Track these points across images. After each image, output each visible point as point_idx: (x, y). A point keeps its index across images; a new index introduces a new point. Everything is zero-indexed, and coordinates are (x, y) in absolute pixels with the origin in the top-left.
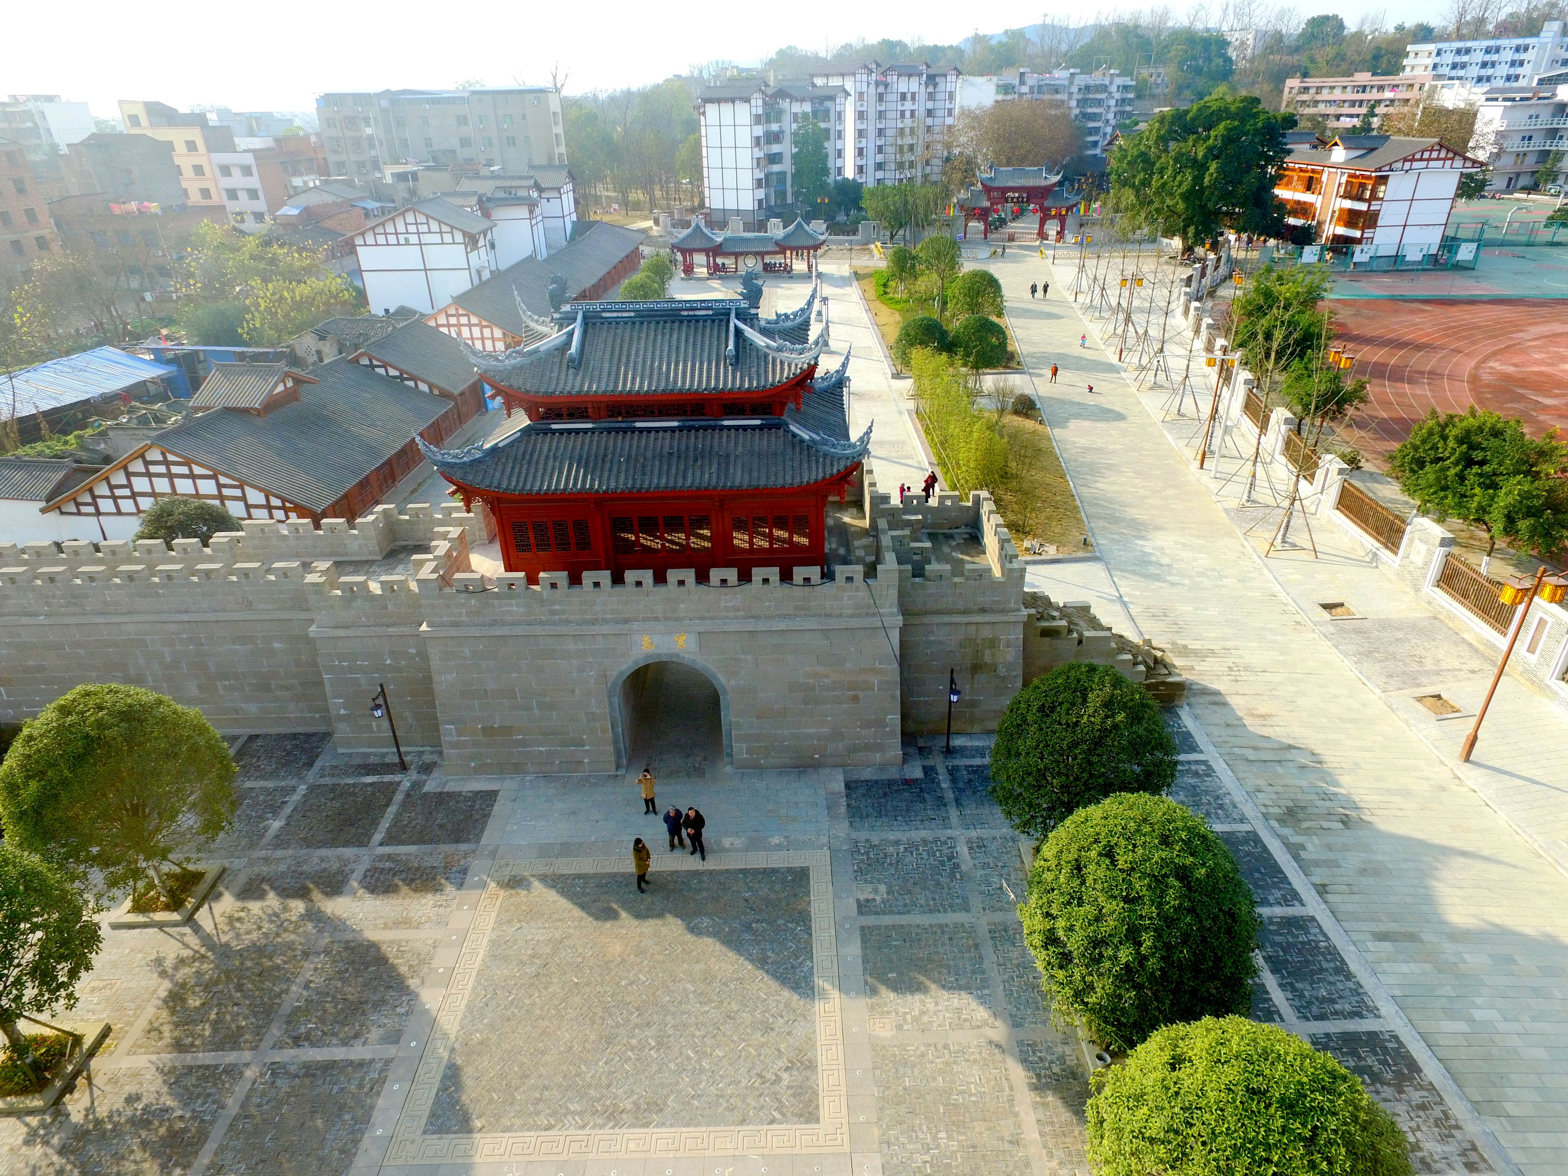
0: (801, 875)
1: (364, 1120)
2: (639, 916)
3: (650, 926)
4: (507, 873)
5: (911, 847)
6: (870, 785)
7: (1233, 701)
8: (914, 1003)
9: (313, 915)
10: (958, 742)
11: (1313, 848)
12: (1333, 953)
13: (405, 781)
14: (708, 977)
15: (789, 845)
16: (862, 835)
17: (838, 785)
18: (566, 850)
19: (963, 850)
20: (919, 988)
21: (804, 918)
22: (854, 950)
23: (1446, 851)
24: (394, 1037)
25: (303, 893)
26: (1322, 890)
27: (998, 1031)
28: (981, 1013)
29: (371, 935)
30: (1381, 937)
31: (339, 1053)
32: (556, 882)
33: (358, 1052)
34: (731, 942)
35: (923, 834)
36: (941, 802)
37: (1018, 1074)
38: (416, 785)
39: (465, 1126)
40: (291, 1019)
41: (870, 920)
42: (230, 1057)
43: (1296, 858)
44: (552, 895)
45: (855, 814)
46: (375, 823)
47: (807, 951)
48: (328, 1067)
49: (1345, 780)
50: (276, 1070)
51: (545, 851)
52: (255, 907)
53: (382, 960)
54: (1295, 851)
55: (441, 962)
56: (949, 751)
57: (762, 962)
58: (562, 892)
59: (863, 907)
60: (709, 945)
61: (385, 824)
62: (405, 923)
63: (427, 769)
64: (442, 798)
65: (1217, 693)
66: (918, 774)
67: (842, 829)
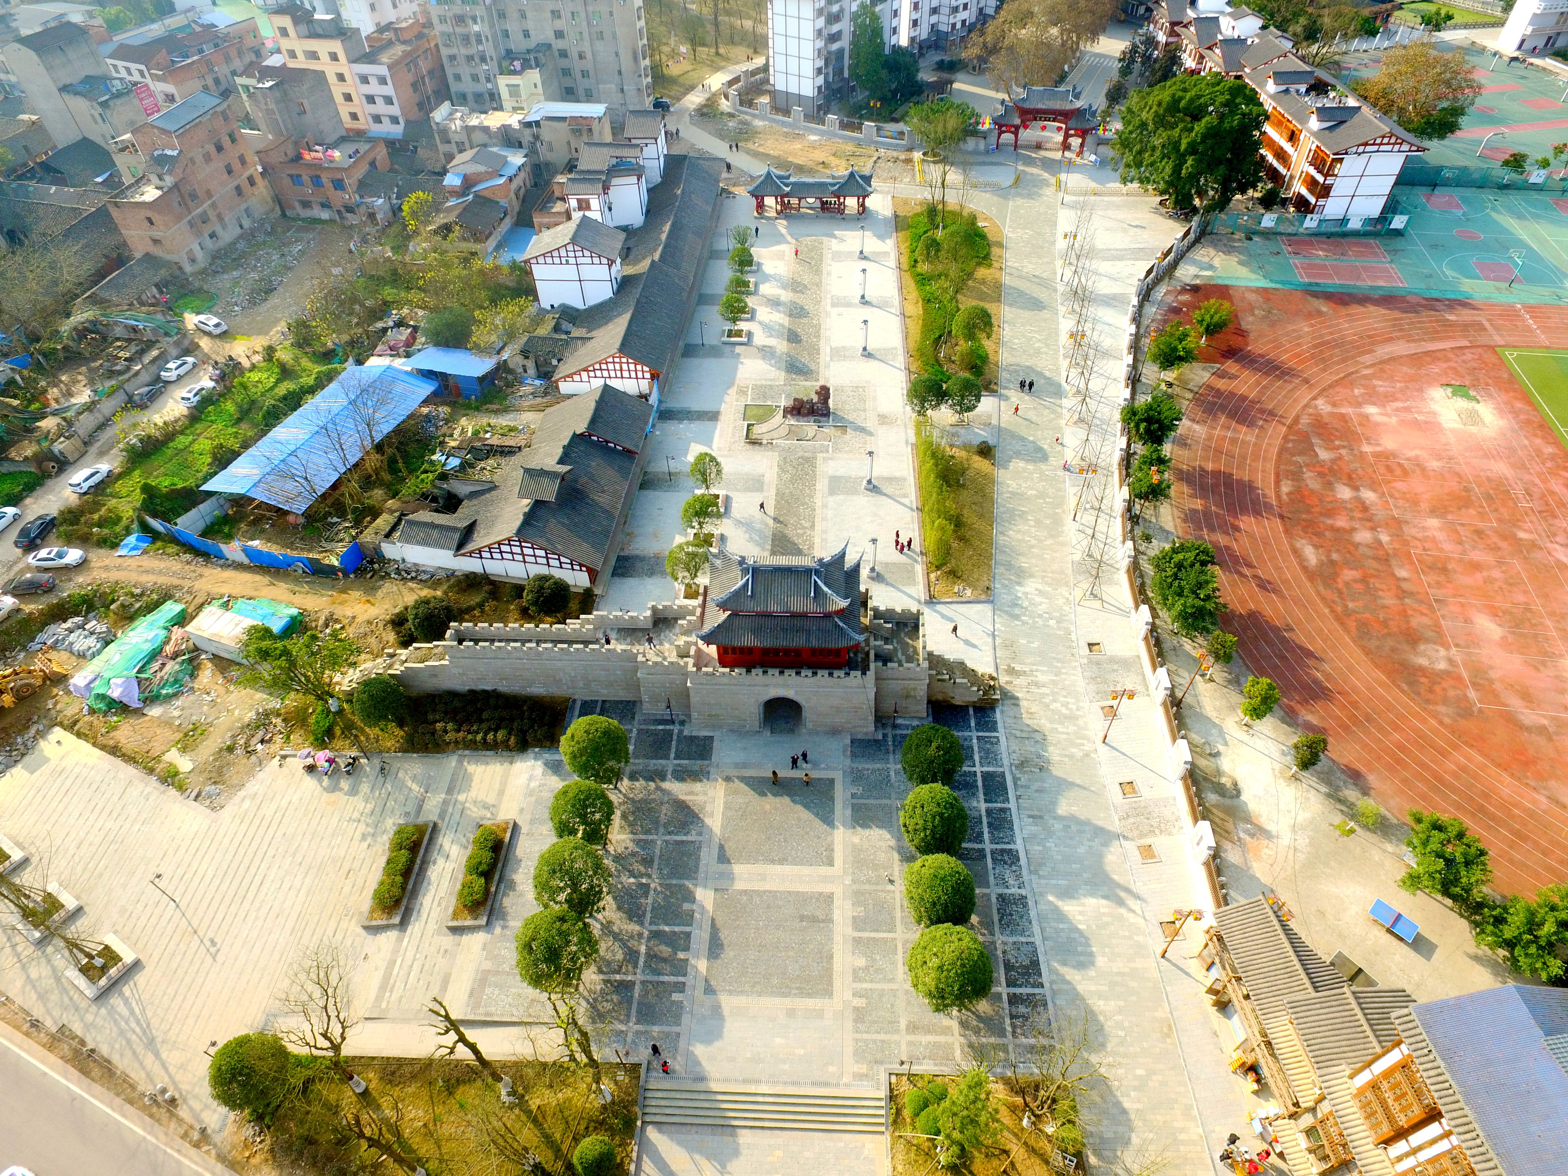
0: (832, 781)
1: (698, 858)
2: (775, 795)
3: (778, 799)
4: (724, 775)
5: (874, 771)
6: (861, 741)
7: (1023, 704)
8: (867, 832)
9: (658, 788)
10: (899, 721)
11: (1023, 781)
12: (1011, 822)
13: (676, 729)
14: (799, 819)
15: (828, 768)
16: (855, 765)
17: (848, 741)
18: (745, 766)
19: (892, 774)
20: (871, 827)
21: (832, 799)
22: (849, 812)
23: (1072, 784)
24: (700, 834)
25: (653, 780)
26: (1018, 797)
27: (893, 843)
28: (888, 836)
29: (682, 797)
30: (1030, 816)
31: (684, 838)
32: (742, 779)
33: (689, 838)
34: (807, 807)
35: (878, 766)
36: (887, 752)
37: (896, 856)
38: (681, 732)
39: (729, 862)
40: (665, 826)
41: (855, 801)
42: (650, 837)
43: (1015, 784)
44: (742, 785)
45: (854, 755)
46: (669, 749)
47: (832, 811)
48: (682, 842)
49: (1051, 749)
50: (666, 841)
51: (737, 766)
52: (637, 784)
53: (688, 807)
54: (1015, 780)
55: (708, 808)
56: (895, 726)
57: (817, 815)
58: (747, 784)
59: (853, 796)
60: (799, 808)
61: (673, 750)
62: (691, 793)
63: (682, 723)
64: (692, 739)
65: (1017, 699)
66: (880, 737)
67: (848, 762)
